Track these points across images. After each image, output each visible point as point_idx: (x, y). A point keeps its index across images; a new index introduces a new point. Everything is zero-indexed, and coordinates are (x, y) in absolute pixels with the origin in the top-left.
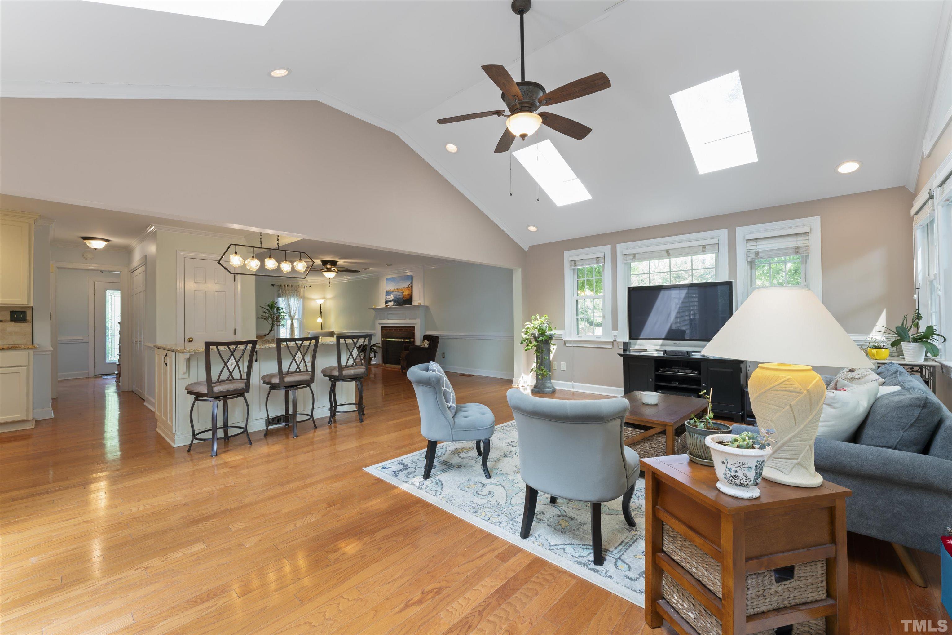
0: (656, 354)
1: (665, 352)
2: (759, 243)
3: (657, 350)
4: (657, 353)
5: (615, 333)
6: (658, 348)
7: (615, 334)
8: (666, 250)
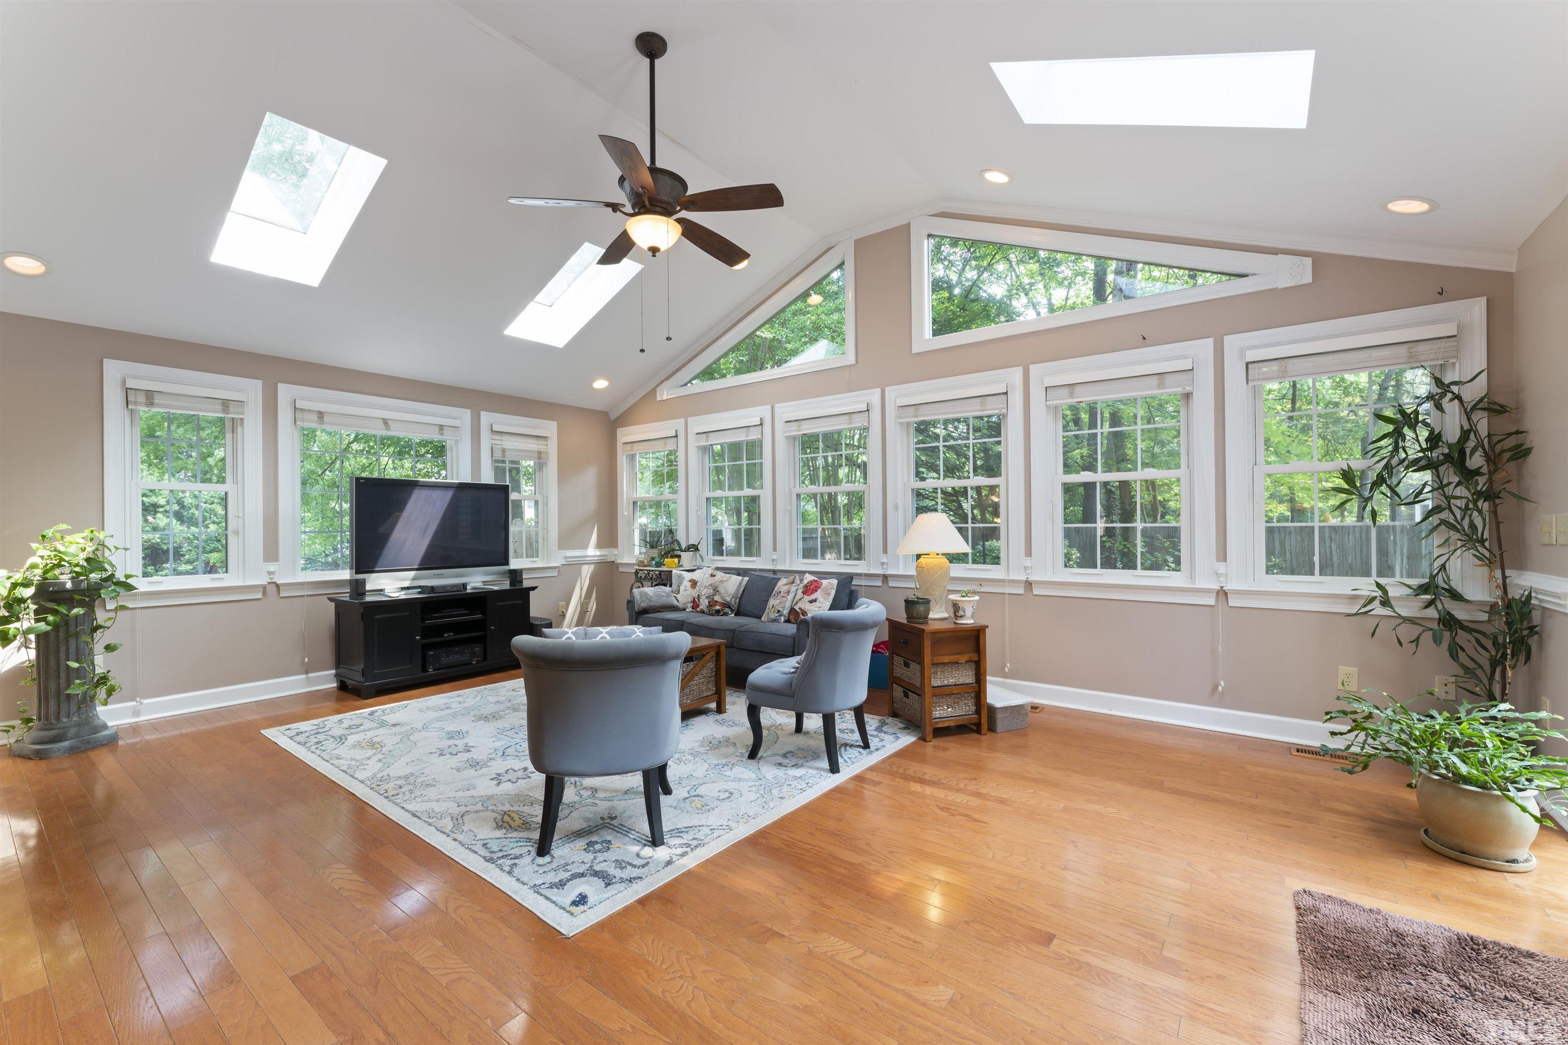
0: (402, 595)
1: (423, 589)
2: (505, 438)
3: (403, 589)
4: (403, 592)
5: (272, 567)
6: (407, 584)
7: (272, 569)
8: (384, 419)
